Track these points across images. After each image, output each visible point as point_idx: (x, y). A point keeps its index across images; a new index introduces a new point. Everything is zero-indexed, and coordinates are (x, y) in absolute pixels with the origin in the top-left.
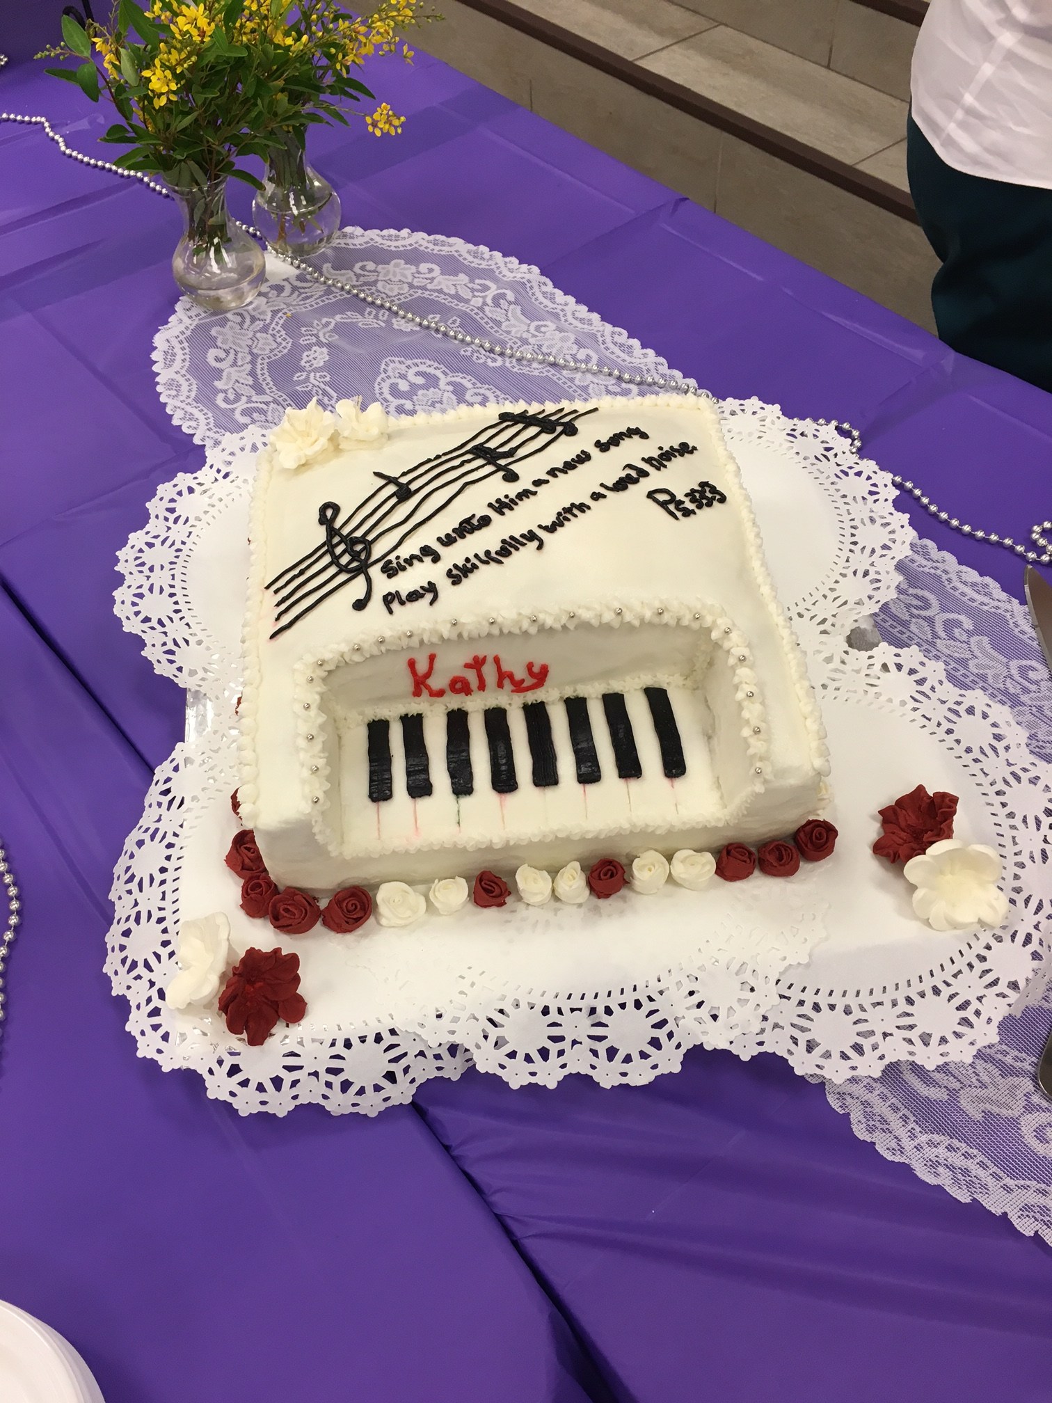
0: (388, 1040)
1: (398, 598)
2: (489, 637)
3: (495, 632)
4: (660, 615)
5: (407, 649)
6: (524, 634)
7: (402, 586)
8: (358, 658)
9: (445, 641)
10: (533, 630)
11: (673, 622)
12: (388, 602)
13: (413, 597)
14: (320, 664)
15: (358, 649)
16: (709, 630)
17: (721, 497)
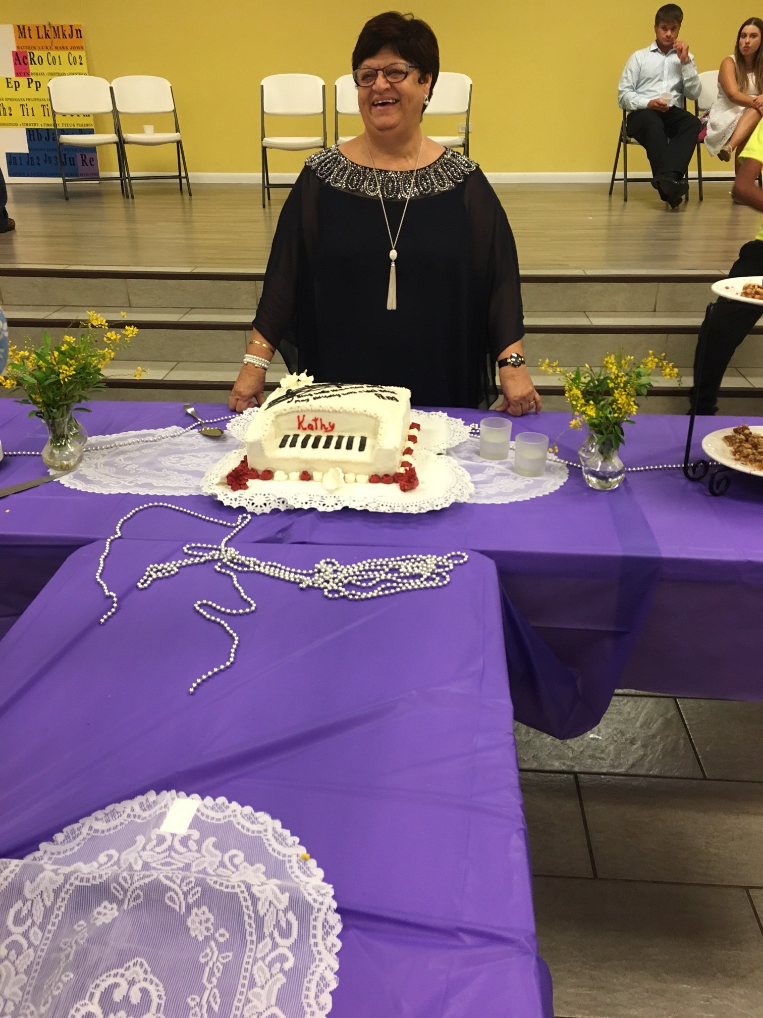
0: (267, 495)
1: (299, 401)
2: (319, 411)
3: (321, 409)
4: (365, 411)
5: (298, 412)
6: (329, 411)
7: (301, 399)
8: (284, 412)
9: (308, 410)
10: (331, 410)
11: (368, 414)
12: (296, 401)
13: (302, 401)
14: (275, 413)
15: (285, 410)
16: (378, 417)
17: (397, 401)
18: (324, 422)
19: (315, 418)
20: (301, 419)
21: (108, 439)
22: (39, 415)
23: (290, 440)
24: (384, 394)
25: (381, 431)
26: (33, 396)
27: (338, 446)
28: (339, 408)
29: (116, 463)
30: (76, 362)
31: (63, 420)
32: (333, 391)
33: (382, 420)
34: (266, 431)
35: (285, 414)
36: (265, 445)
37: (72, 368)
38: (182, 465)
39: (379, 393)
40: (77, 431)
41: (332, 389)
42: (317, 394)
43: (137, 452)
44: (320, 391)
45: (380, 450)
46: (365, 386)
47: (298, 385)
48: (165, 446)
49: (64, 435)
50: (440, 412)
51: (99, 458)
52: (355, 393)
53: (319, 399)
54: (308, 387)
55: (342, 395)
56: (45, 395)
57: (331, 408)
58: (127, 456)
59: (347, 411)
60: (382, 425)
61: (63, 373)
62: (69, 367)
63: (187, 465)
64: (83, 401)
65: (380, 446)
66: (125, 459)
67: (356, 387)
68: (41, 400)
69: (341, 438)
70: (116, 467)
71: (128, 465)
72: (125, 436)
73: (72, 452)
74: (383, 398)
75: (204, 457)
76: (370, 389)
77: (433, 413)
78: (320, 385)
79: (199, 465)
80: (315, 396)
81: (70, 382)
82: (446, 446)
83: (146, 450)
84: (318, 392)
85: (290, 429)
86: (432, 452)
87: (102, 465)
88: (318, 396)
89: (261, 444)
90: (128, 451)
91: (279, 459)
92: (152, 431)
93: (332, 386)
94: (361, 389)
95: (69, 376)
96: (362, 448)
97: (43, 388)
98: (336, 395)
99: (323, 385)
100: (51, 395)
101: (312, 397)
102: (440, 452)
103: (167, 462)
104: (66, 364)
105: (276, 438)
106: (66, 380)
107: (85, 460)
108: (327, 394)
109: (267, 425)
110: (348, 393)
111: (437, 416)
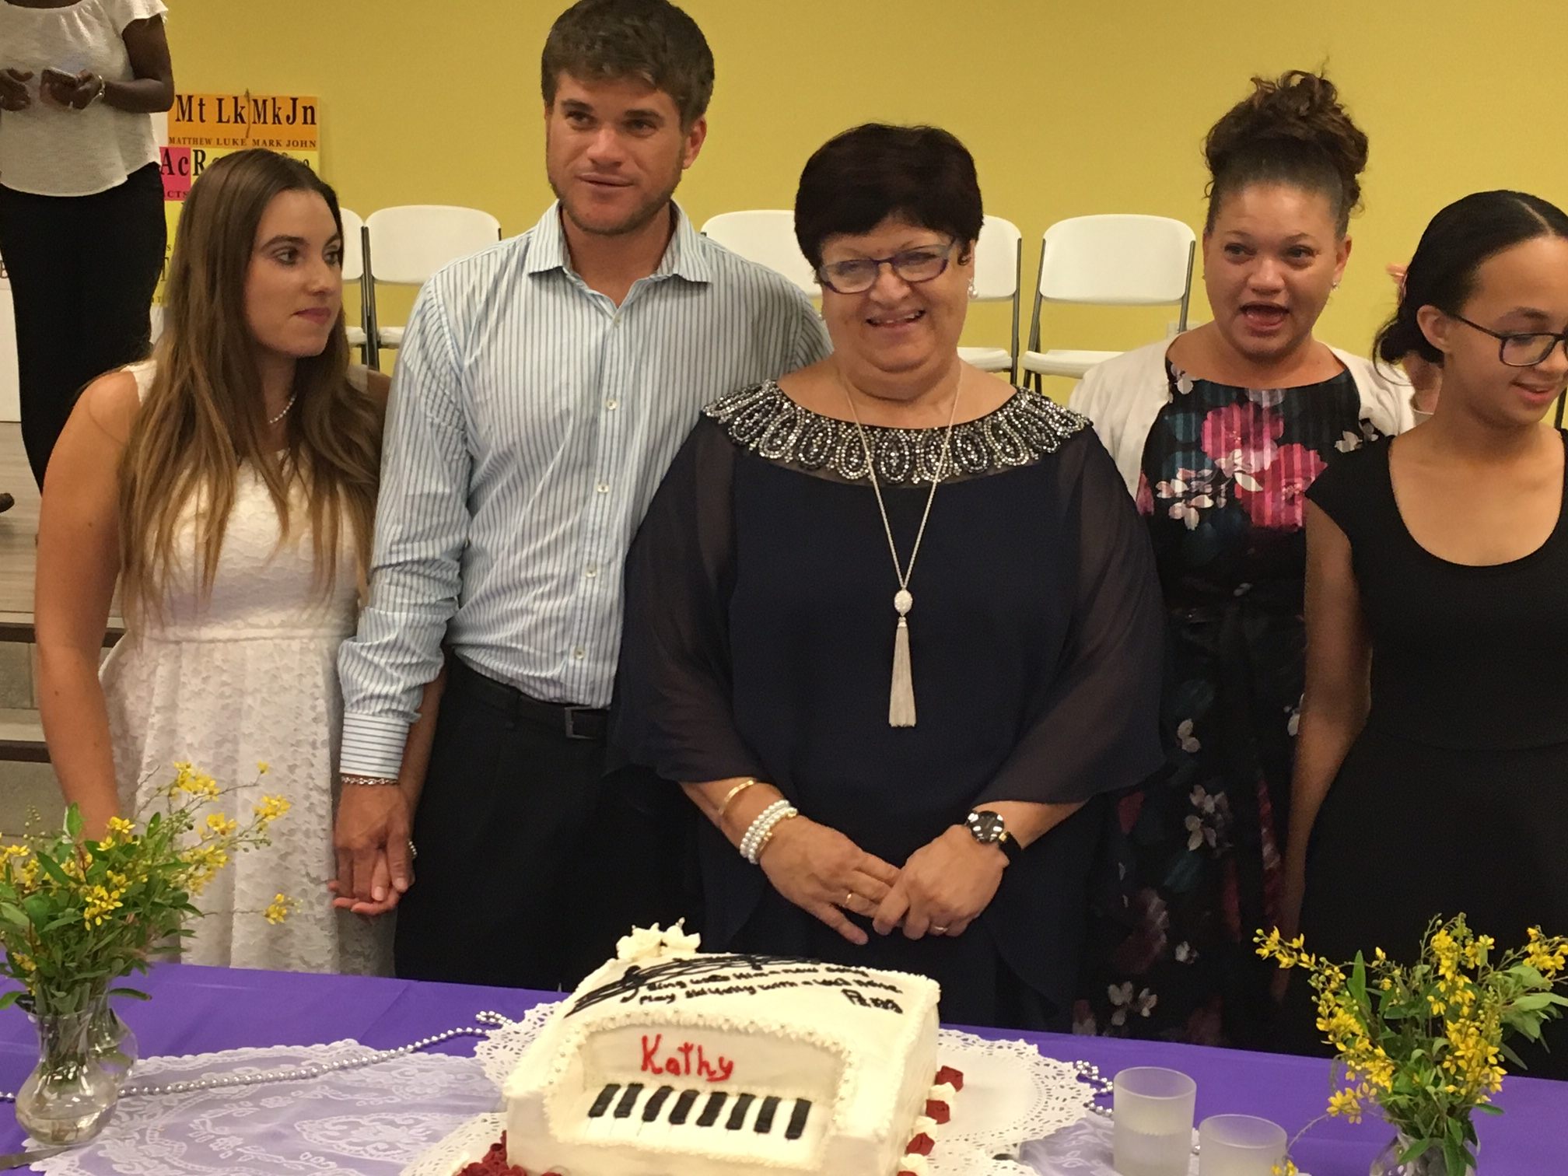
1: (650, 999)
2: (696, 1026)
3: (701, 1023)
4: (810, 1034)
5: (643, 1025)
6: (720, 1029)
7: (655, 994)
8: (611, 1026)
9: (668, 1024)
10: (725, 1027)
11: (818, 1043)
12: (643, 999)
13: (659, 999)
14: (587, 1025)
15: (613, 1019)
16: (841, 1052)
17: (899, 1011)
18: (706, 1057)
19: (686, 1045)
20: (651, 1045)
21: (188, 1067)
22: (24, 1002)
23: (618, 1096)
24: (867, 993)
25: (843, 1090)
26: (18, 957)
27: (735, 1123)
28: (747, 1023)
29: (192, 1130)
30: (128, 879)
31: (79, 1018)
32: (740, 976)
33: (849, 1060)
34: (558, 1071)
35: (612, 1030)
36: (551, 1108)
37: (115, 895)
38: (351, 1144)
39: (855, 987)
40: (114, 1044)
41: (738, 971)
42: (697, 982)
43: (249, 1104)
44: (707, 975)
45: (837, 1139)
46: (822, 967)
47: (660, 955)
48: (318, 1093)
49: (75, 1053)
50: (1021, 1043)
51: (155, 1115)
52: (792, 984)
53: (700, 997)
54: (680, 962)
55: (759, 990)
56: (44, 955)
57: (727, 1020)
58: (222, 1112)
59: (766, 1031)
60: (848, 1073)
61: (95, 905)
62: (109, 891)
63: (363, 1144)
64: (135, 971)
65: (838, 1129)
66: (216, 1122)
67: (798, 971)
68: (34, 968)
69: (746, 1099)
70: (189, 1141)
71: (219, 1136)
72: (229, 1059)
73: (89, 1098)
74: (862, 1001)
75: (409, 1126)
76: (833, 976)
77: (1004, 1042)
78: (710, 960)
79: (392, 1146)
80: (691, 987)
81: (110, 926)
82: (1020, 1136)
83: (271, 1099)
84: (699, 977)
85: (622, 1069)
86: (982, 1150)
87: (157, 1134)
88: (698, 988)
89: (543, 1106)
90: (226, 1101)
91: (582, 1146)
92: (298, 1050)
93: (740, 963)
94: (809, 977)
95: (106, 913)
96: (795, 1130)
97: (43, 936)
98: (745, 988)
99: (718, 960)
100: (58, 955)
101: (684, 990)
102: (1004, 1151)
103: (316, 1135)
104: (106, 883)
105: (585, 1089)
106: (99, 921)
107: (118, 1117)
108: (722, 985)
109: (563, 1056)
110: (774, 986)
111: (1013, 1053)
